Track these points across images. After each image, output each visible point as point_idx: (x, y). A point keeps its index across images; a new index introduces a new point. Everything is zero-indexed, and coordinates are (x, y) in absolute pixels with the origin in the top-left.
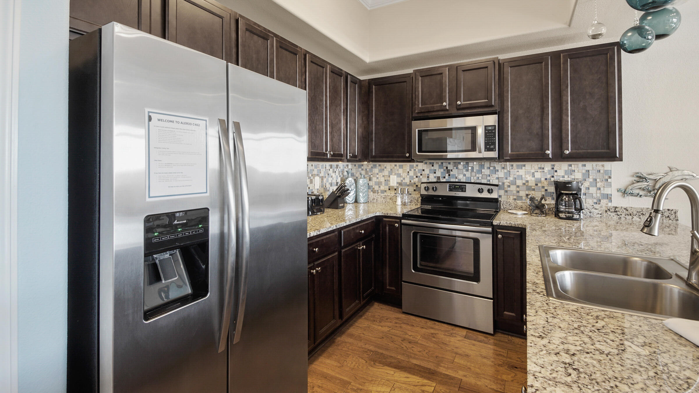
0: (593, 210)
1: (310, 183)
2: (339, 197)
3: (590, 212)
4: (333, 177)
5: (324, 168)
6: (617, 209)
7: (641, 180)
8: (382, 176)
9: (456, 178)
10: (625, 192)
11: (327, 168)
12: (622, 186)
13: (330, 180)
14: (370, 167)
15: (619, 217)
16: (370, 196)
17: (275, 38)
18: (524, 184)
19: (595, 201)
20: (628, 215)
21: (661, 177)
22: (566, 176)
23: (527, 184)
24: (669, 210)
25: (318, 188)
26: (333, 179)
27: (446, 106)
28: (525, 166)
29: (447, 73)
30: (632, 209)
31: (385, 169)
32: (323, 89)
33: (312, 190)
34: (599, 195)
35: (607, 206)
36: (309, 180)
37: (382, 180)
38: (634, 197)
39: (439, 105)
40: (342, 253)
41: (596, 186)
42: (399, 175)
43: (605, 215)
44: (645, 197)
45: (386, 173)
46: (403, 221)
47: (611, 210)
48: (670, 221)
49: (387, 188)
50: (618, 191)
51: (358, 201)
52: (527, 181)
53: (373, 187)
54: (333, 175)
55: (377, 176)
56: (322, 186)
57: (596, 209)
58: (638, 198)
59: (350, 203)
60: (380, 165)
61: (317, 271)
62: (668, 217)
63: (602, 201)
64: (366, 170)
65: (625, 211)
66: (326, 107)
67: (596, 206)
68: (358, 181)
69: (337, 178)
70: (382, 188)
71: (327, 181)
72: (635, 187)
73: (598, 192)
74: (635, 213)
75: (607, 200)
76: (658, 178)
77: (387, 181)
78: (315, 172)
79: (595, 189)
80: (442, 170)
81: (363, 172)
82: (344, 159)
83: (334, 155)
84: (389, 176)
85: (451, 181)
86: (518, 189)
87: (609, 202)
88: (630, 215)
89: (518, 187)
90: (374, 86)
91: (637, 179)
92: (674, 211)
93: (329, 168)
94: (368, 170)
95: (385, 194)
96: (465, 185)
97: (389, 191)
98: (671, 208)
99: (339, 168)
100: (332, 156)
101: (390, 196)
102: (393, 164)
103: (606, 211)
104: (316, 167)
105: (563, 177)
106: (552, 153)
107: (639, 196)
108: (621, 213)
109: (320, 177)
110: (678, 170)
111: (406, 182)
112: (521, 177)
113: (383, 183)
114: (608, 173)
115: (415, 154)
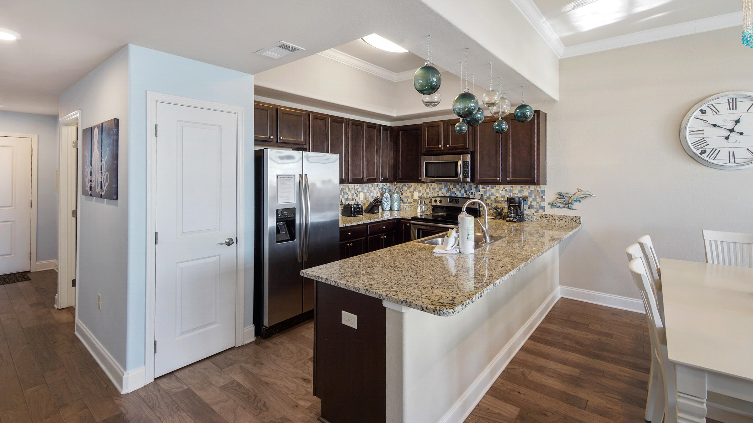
0: (533, 217)
1: (356, 197)
2: (374, 206)
3: (532, 218)
4: (374, 192)
5: (367, 186)
6: (547, 216)
7: (561, 197)
8: (409, 192)
9: (456, 194)
10: (552, 205)
11: (369, 187)
12: (551, 201)
13: (372, 194)
14: (402, 185)
15: (548, 221)
16: (401, 206)
17: (330, 118)
18: (495, 199)
19: (536, 210)
20: (553, 220)
21: (572, 195)
22: (519, 194)
23: (497, 199)
24: (576, 217)
25: (362, 200)
26: (374, 194)
27: (441, 147)
28: (495, 186)
29: (442, 126)
30: (556, 216)
31: (411, 187)
32: (361, 139)
33: (358, 201)
34: (538, 207)
35: (542, 214)
36: (356, 195)
37: (409, 194)
38: (558, 208)
39: (437, 146)
40: (368, 238)
41: (536, 201)
42: (420, 192)
43: (540, 219)
44: (563, 208)
45: (412, 190)
46: (412, 222)
47: (543, 217)
48: (576, 224)
49: (412, 200)
50: (549, 204)
51: (392, 210)
52: (497, 197)
53: (404, 199)
54: (374, 191)
55: (406, 192)
56: (365, 199)
57: (535, 216)
58: (559, 209)
59: (386, 211)
60: (408, 184)
61: (350, 245)
62: (575, 221)
63: (539, 211)
64: (399, 187)
65: (551, 217)
66: (363, 150)
67: (536, 214)
68: (392, 195)
69: (377, 193)
70: (409, 200)
71: (370, 195)
72: (557, 201)
73: (538, 204)
74: (557, 218)
75: (542, 210)
76: (571, 196)
77: (412, 196)
78: (360, 189)
79: (536, 202)
80: (447, 189)
81: (397, 189)
82: (378, 181)
83: (369, 179)
84: (414, 192)
85: (452, 196)
86: (492, 202)
87: (544, 211)
88: (554, 220)
89: (491, 200)
90: (400, 131)
91: (559, 196)
92: (579, 217)
93: (371, 186)
94: (400, 187)
95: (411, 204)
96: (458, 199)
97: (414, 202)
98: (577, 216)
99: (379, 186)
100: (368, 180)
101: (414, 206)
102: (416, 184)
103: (541, 217)
104: (360, 186)
105: (518, 194)
106: (502, 179)
107: (560, 208)
108: (549, 219)
109: (364, 193)
110: (582, 191)
111: (424, 196)
112: (493, 194)
113: (410, 197)
114: (543, 192)
115: (424, 178)
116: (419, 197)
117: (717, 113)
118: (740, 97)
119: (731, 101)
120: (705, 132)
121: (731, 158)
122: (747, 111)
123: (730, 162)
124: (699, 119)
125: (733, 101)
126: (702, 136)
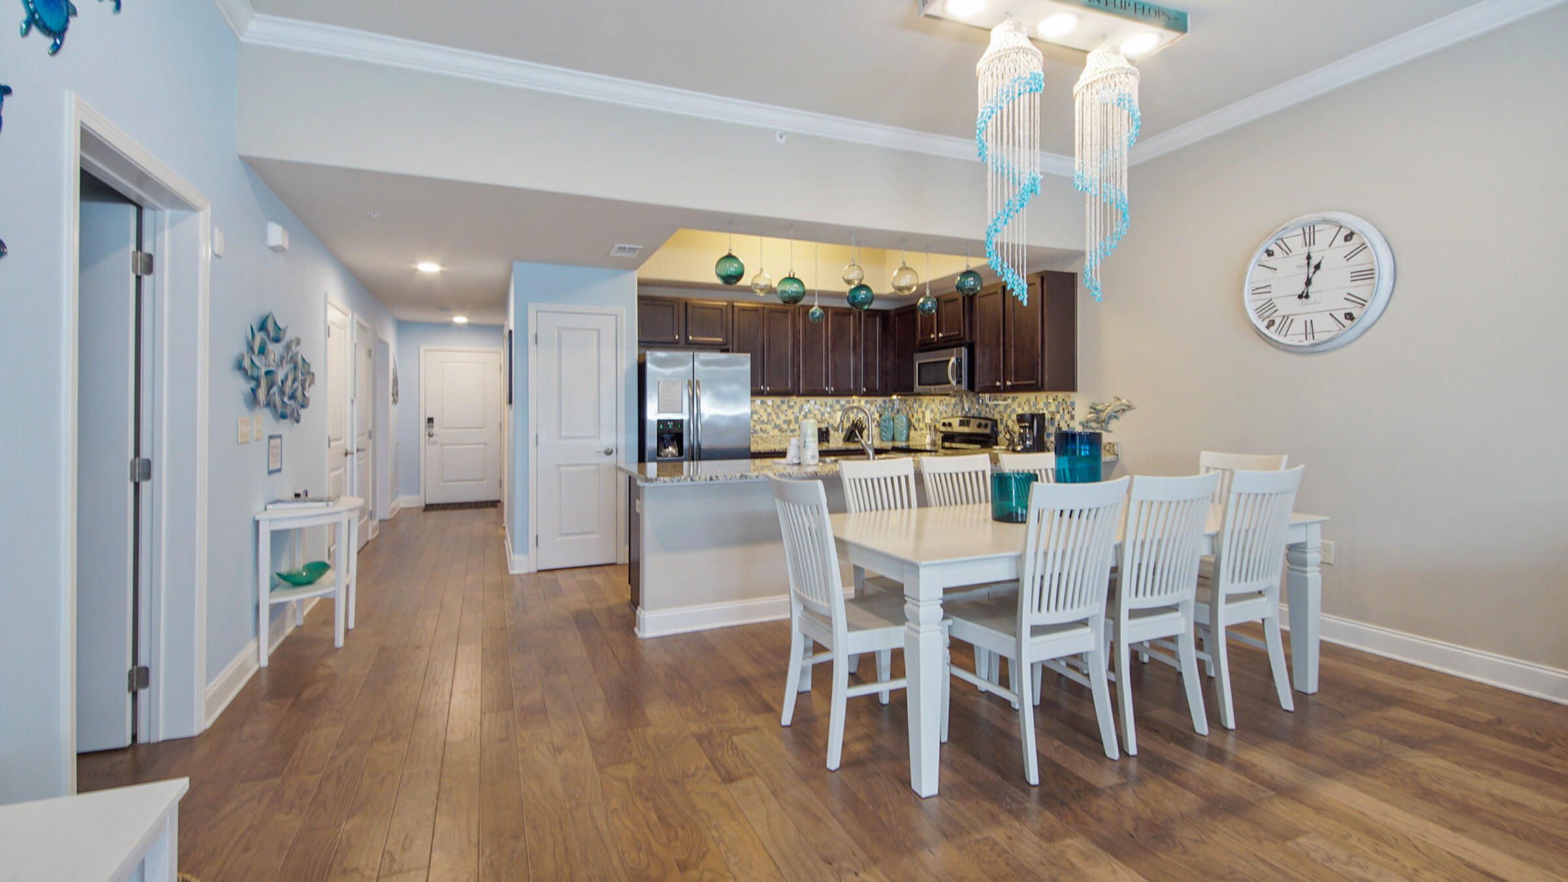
2: (853, 431)
7: (1093, 411)
10: (1084, 425)
12: (1082, 419)
21: (1106, 408)
27: (934, 338)
31: (923, 404)
37: (921, 416)
39: (930, 336)
41: (1064, 419)
42: (932, 411)
45: (923, 408)
49: (924, 426)
50: (1080, 424)
55: (917, 412)
66: (826, 348)
70: (921, 425)
72: (1089, 419)
73: (1066, 425)
76: (1104, 409)
77: (924, 417)
79: (1064, 422)
82: (855, 394)
84: (925, 412)
91: (1091, 410)
96: (971, 421)
100: (835, 391)
101: (924, 434)
102: (928, 399)
110: (1119, 400)
113: (921, 420)
114: (1073, 404)
115: (917, 388)
116: (931, 419)
117: (1287, 254)
118: (1319, 222)
119: (1307, 231)
120: (1272, 289)
121: (1308, 331)
122: (1330, 246)
123: (1306, 339)
124: (1264, 266)
125: (1310, 230)
126: (1268, 296)
